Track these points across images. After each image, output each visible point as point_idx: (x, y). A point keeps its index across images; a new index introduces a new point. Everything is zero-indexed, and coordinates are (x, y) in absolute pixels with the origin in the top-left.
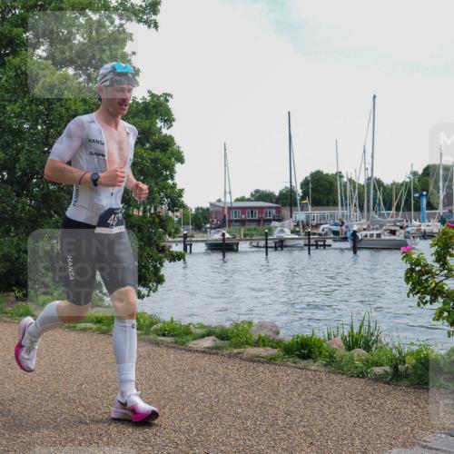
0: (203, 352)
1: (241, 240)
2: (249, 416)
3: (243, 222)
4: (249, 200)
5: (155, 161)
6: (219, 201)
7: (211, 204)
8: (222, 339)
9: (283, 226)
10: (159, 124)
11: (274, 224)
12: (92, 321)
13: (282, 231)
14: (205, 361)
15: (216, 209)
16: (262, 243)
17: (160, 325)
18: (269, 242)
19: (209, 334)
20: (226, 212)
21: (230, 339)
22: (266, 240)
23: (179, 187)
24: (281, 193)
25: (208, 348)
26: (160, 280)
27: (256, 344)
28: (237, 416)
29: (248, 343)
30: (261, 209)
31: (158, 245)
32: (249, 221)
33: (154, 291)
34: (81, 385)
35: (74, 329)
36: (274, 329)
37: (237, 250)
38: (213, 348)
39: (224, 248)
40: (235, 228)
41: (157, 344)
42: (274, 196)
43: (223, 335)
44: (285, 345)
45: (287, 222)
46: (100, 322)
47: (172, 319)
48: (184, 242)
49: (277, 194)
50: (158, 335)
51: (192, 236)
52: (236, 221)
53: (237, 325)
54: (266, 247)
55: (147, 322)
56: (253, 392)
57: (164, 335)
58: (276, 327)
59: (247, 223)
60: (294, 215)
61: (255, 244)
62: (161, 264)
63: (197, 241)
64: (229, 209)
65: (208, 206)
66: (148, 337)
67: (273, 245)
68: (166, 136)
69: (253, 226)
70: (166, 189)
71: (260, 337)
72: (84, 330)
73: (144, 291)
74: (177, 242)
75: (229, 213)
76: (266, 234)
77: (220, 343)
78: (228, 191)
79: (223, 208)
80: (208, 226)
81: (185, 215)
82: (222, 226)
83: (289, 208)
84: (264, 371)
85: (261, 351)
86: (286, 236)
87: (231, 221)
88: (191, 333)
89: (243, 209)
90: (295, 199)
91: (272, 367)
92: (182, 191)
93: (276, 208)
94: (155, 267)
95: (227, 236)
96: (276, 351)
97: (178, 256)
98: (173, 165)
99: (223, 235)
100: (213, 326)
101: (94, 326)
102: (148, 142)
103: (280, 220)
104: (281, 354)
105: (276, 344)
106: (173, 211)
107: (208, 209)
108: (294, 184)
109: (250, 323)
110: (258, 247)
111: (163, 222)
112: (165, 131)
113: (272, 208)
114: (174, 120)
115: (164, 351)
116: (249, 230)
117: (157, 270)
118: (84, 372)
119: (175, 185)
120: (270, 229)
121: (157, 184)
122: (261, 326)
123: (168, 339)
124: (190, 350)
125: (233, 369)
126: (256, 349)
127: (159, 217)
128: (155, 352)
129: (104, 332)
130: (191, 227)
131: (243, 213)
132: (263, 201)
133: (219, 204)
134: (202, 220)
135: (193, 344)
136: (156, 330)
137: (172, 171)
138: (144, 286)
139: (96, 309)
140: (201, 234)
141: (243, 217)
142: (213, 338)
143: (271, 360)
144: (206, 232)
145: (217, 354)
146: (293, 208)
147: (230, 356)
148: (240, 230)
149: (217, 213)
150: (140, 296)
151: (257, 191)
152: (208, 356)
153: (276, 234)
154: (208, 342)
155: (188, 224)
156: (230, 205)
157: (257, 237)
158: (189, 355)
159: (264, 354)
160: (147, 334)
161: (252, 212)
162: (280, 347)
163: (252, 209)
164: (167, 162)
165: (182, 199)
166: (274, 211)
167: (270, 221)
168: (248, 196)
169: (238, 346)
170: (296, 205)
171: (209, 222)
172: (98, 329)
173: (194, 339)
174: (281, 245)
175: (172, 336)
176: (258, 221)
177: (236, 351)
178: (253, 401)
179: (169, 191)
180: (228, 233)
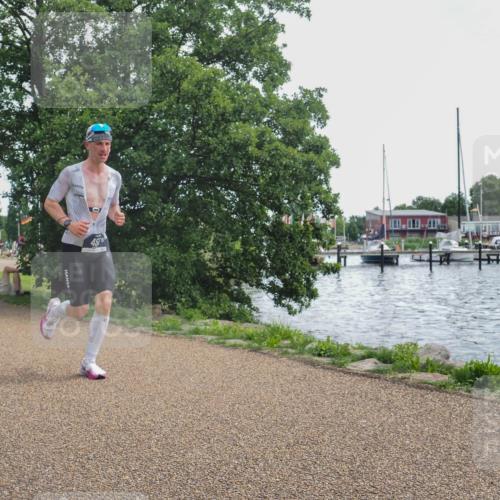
0: (363, 375)
1: (402, 253)
2: (418, 449)
3: (403, 233)
4: (410, 208)
5: (308, 164)
6: (377, 209)
7: (368, 213)
8: (385, 362)
9: (449, 238)
10: (313, 123)
11: (439, 235)
12: (242, 338)
13: (449, 243)
14: (366, 385)
15: (373, 217)
16: (426, 257)
17: (314, 344)
18: (433, 255)
19: (370, 356)
20: (384, 222)
21: (393, 363)
22: (431, 253)
23: (334, 192)
24: (447, 201)
25: (368, 371)
26: (313, 295)
27: (424, 368)
28: (404, 448)
29: (413, 367)
30: (424, 218)
31: (310, 257)
32: (411, 231)
33: (307, 307)
34: (233, 405)
35: (223, 345)
36: (443, 353)
37: (397, 264)
38: (374, 371)
39: (383, 261)
40: (394, 239)
41: (313, 364)
42: (439, 203)
43: (385, 358)
44: (456, 371)
45: (454, 233)
46: (250, 339)
47: (329, 337)
48: (338, 254)
49: (442, 201)
50: (314, 355)
51: (347, 248)
52: (396, 231)
53: (400, 347)
54: (430, 261)
55: (301, 340)
56: (422, 422)
57: (320, 355)
58: (446, 350)
59: (408, 234)
60: (462, 226)
61: (417, 257)
62: (314, 277)
63: (352, 253)
64: (388, 218)
65: (365, 215)
66: (302, 356)
67: (438, 259)
68: (320, 137)
69: (414, 237)
70: (320, 194)
71: (428, 360)
72: (235, 347)
73: (295, 306)
74: (329, 255)
75: (387, 223)
76: (431, 247)
77: (382, 366)
78: (386, 198)
79: (382, 217)
80: (364, 236)
81: (339, 225)
82: (380, 236)
83: (456, 218)
84: (433, 400)
85: (428, 377)
86: (453, 249)
87: (389, 232)
88: (349, 354)
89: (404, 218)
90: (464, 207)
91: (442, 395)
92: (337, 195)
93: (442, 217)
94: (308, 280)
95: (386, 248)
96: (446, 378)
97: (332, 268)
98: (328, 168)
99: (382, 246)
100: (374, 347)
101: (245, 343)
102: (301, 143)
103: (446, 230)
104: (453, 381)
105: (446, 370)
106: (328, 219)
107: (364, 218)
108: (462, 190)
109: (415, 345)
110: (420, 260)
111: (317, 231)
112: (319, 131)
113: (436, 217)
114: (328, 117)
115: (320, 372)
116: (410, 241)
117: (309, 284)
118: (236, 391)
119: (330, 190)
120: (435, 241)
121: (310, 189)
122: (429, 349)
123: (325, 360)
124: (349, 373)
125: (398, 395)
126: (423, 374)
127: (313, 224)
128: (311, 373)
129: (256, 350)
130: (345, 237)
131: (404, 222)
132: (426, 208)
133: (376, 212)
134: (357, 230)
135: (351, 366)
136: (310, 349)
137: (327, 175)
138: (296, 300)
139: (245, 324)
140: (356, 246)
141: (404, 227)
142: (375, 360)
143: (441, 388)
144: (362, 243)
145: (379, 378)
146: (461, 217)
147: (393, 381)
148: (400, 241)
149: (374, 222)
150: (291, 312)
151: (419, 198)
152: (369, 380)
153: (442, 247)
154: (369, 365)
155: (342, 234)
156: (389, 214)
157: (420, 250)
158: (348, 378)
159: (434, 381)
160: (301, 353)
161: (414, 222)
162: (451, 373)
163: (414, 218)
164: (322, 165)
165: (338, 205)
166: (439, 221)
167: (434, 231)
168: (409, 203)
169: (403, 369)
170: (464, 214)
171: (365, 233)
172: (249, 346)
173: (353, 361)
174: (447, 259)
175: (328, 356)
176: (421, 232)
177: (400, 375)
178: (422, 433)
179: (323, 196)
180: (387, 244)
